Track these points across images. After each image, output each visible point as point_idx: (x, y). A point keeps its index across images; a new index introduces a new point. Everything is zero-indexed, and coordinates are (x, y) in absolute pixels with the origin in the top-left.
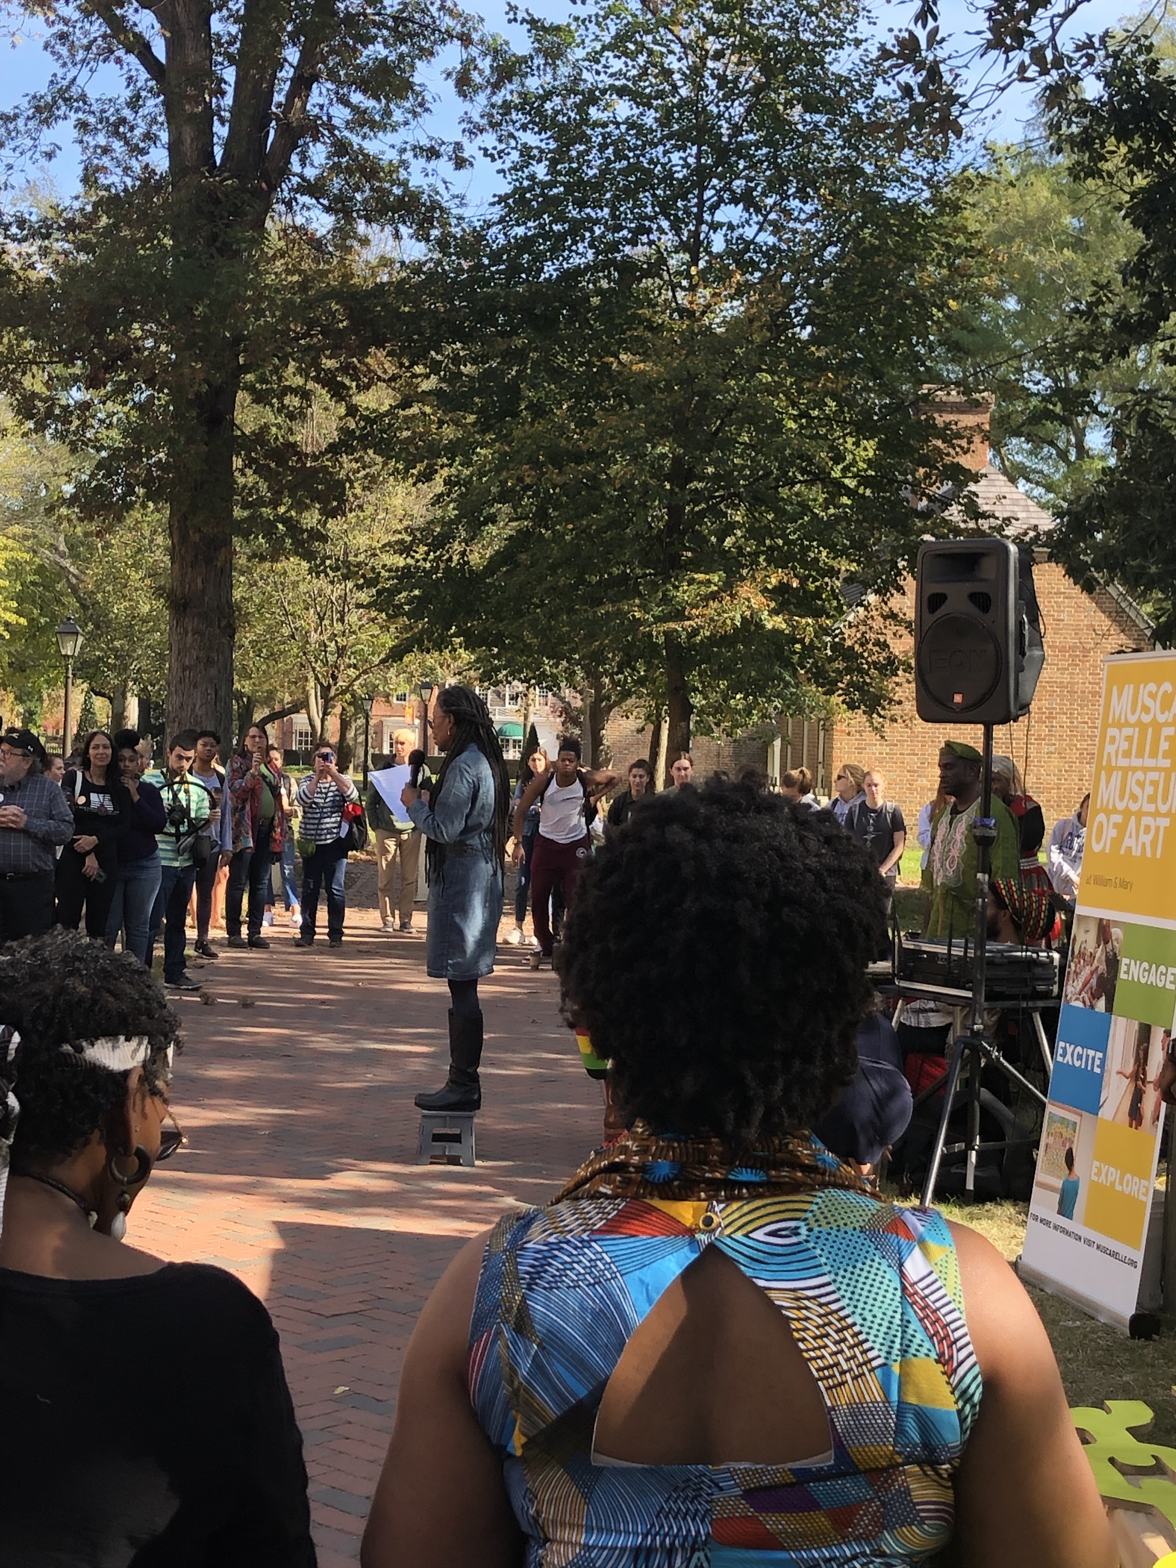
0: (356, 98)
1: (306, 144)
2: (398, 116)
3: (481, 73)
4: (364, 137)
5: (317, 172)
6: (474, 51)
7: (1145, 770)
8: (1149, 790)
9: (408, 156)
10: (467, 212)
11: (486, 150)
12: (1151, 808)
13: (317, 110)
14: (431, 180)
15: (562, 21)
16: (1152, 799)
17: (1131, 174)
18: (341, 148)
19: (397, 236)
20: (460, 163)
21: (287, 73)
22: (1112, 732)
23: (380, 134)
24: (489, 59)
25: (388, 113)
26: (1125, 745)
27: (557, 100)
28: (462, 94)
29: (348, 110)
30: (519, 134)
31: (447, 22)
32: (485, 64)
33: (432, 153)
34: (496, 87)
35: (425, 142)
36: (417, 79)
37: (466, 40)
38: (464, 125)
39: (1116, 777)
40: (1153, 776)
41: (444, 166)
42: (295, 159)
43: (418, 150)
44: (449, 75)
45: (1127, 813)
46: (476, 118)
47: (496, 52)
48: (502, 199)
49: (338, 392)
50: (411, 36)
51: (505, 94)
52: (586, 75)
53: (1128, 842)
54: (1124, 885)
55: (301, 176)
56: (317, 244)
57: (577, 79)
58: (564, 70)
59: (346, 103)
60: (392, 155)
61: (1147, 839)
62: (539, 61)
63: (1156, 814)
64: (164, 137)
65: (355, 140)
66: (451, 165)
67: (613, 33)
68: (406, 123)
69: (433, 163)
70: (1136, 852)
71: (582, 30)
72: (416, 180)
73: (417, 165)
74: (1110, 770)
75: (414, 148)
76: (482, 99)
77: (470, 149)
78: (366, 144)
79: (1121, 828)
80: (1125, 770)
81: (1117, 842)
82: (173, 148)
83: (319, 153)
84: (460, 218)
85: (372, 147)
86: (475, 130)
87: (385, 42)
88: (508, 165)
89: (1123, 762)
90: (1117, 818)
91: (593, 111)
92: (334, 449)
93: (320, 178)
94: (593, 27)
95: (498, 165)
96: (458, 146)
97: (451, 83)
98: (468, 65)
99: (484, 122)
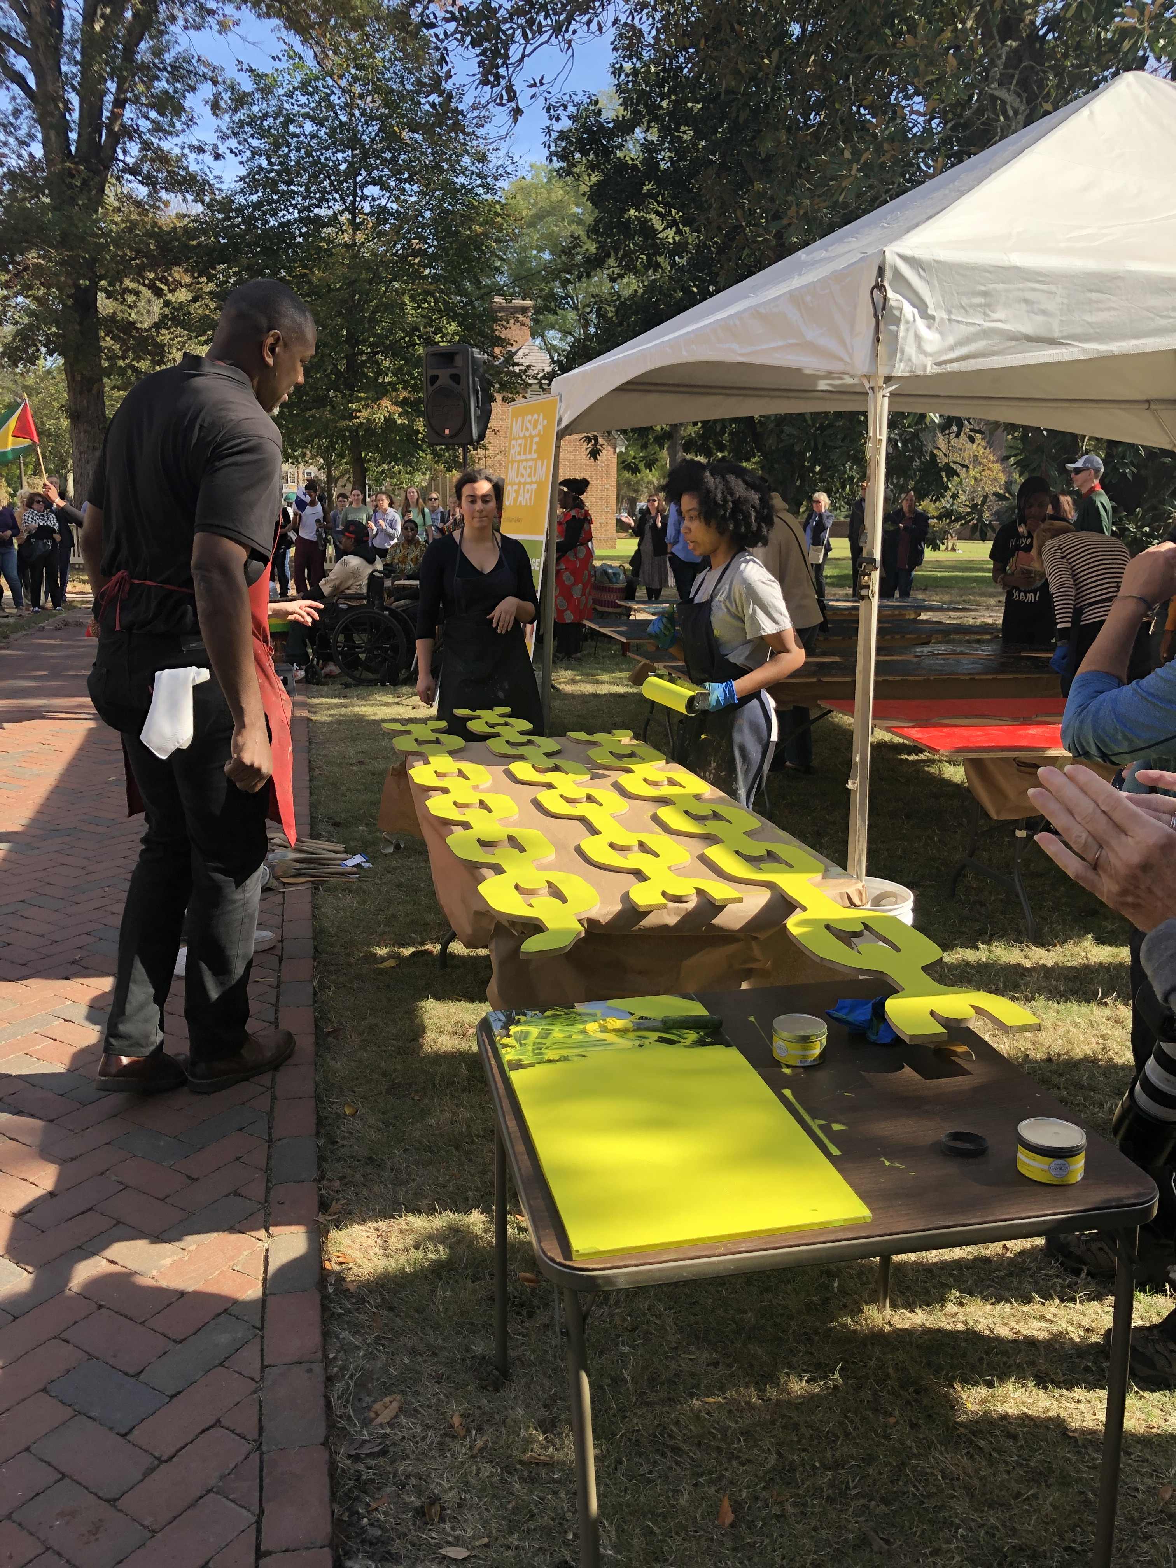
0: (153, 115)
1: (125, 143)
2: (178, 126)
3: (226, 102)
4: (160, 140)
5: (134, 160)
6: (221, 88)
7: (527, 461)
8: (529, 470)
9: (186, 151)
10: (224, 187)
11: (231, 150)
12: (529, 480)
13: (130, 122)
14: (201, 166)
15: (269, 72)
16: (530, 476)
17: (589, 175)
18: (146, 146)
19: (185, 200)
20: (218, 157)
21: (109, 98)
22: (513, 442)
23: (169, 138)
24: (229, 94)
25: (172, 125)
26: (518, 449)
27: (271, 120)
28: (215, 114)
29: (148, 123)
30: (250, 140)
31: (202, 69)
32: (226, 96)
33: (201, 150)
34: (235, 111)
35: (195, 143)
36: (187, 104)
37: (215, 83)
38: (218, 134)
39: (515, 465)
40: (530, 463)
41: (208, 158)
42: (119, 150)
43: (192, 148)
44: (207, 102)
45: (520, 484)
46: (225, 130)
47: (232, 88)
48: (242, 179)
49: (158, 293)
50: (182, 77)
51: (240, 115)
52: (286, 106)
53: (520, 499)
54: (519, 520)
55: (123, 162)
56: (138, 204)
57: (281, 108)
58: (274, 102)
59: (147, 118)
60: (177, 151)
61: (527, 496)
62: (257, 96)
63: (532, 483)
64: (39, 136)
65: (155, 141)
66: (212, 158)
67: (299, 80)
68: (183, 131)
69: (201, 157)
70: (524, 504)
71: (280, 78)
72: (193, 167)
73: (192, 157)
74: (513, 462)
75: (189, 146)
76: (227, 117)
77: (222, 149)
78: (162, 144)
79: (517, 492)
80: (519, 462)
81: (516, 499)
82: (45, 143)
83: (134, 148)
84: (220, 190)
85: (166, 145)
86: (224, 137)
87: (167, 81)
88: (245, 159)
89: (518, 458)
90: (516, 487)
91: (292, 128)
92: (157, 326)
93: (135, 163)
94: (287, 76)
95: (239, 158)
96: (215, 145)
97: (208, 107)
98: (217, 97)
99: (229, 132)
